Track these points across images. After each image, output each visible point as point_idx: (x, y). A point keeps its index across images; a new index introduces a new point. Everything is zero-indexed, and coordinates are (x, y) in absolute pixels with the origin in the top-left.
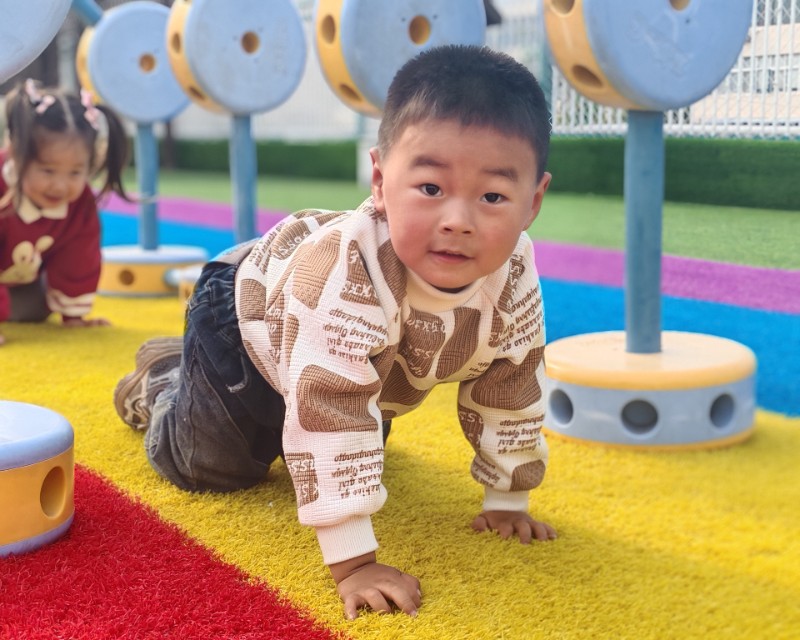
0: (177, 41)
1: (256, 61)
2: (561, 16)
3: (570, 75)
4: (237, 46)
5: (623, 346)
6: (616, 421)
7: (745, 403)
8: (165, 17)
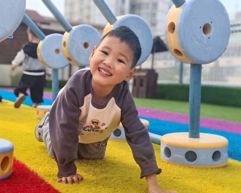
0: (65, 44)
1: (88, 51)
2: (171, 34)
3: (173, 52)
4: (82, 46)
5: (188, 136)
6: (183, 157)
7: (224, 155)
8: (62, 37)
